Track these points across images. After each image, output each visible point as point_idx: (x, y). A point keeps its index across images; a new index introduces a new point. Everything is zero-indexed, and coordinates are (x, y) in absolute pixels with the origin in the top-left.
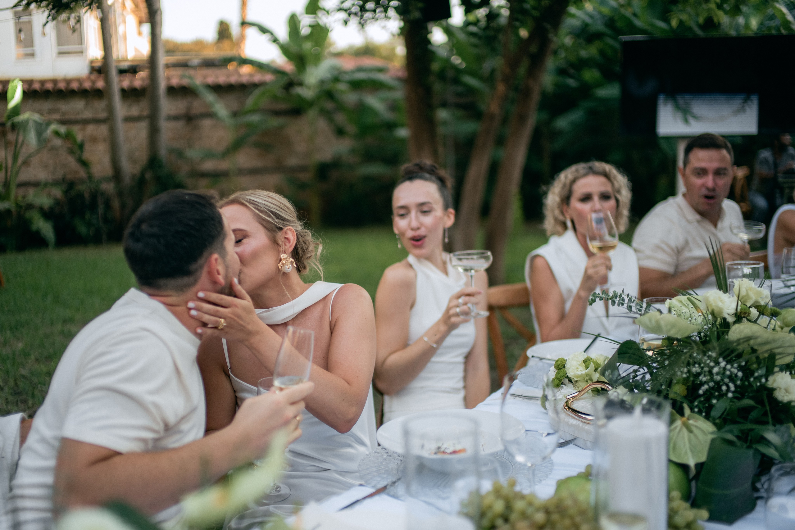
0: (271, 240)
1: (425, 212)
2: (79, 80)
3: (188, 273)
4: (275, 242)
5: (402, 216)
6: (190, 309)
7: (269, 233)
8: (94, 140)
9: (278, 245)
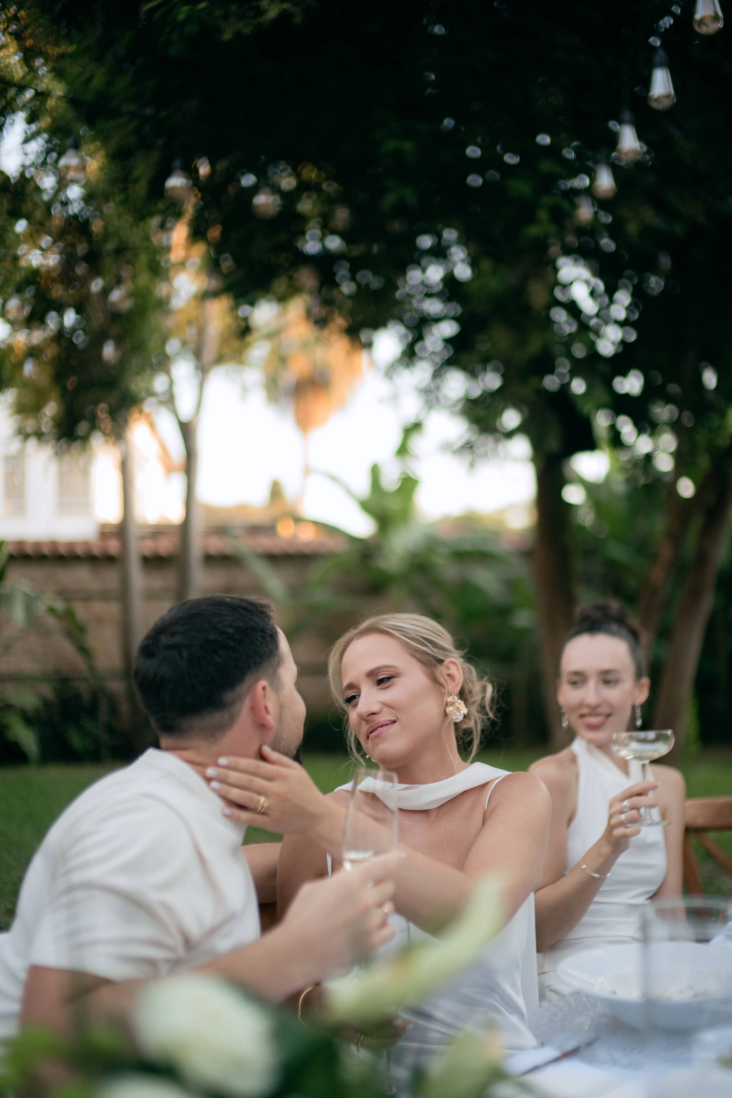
0: (429, 678)
1: (607, 682)
2: (86, 543)
4: (435, 681)
5: (574, 684)
7: (426, 669)
8: (100, 620)
9: (441, 684)
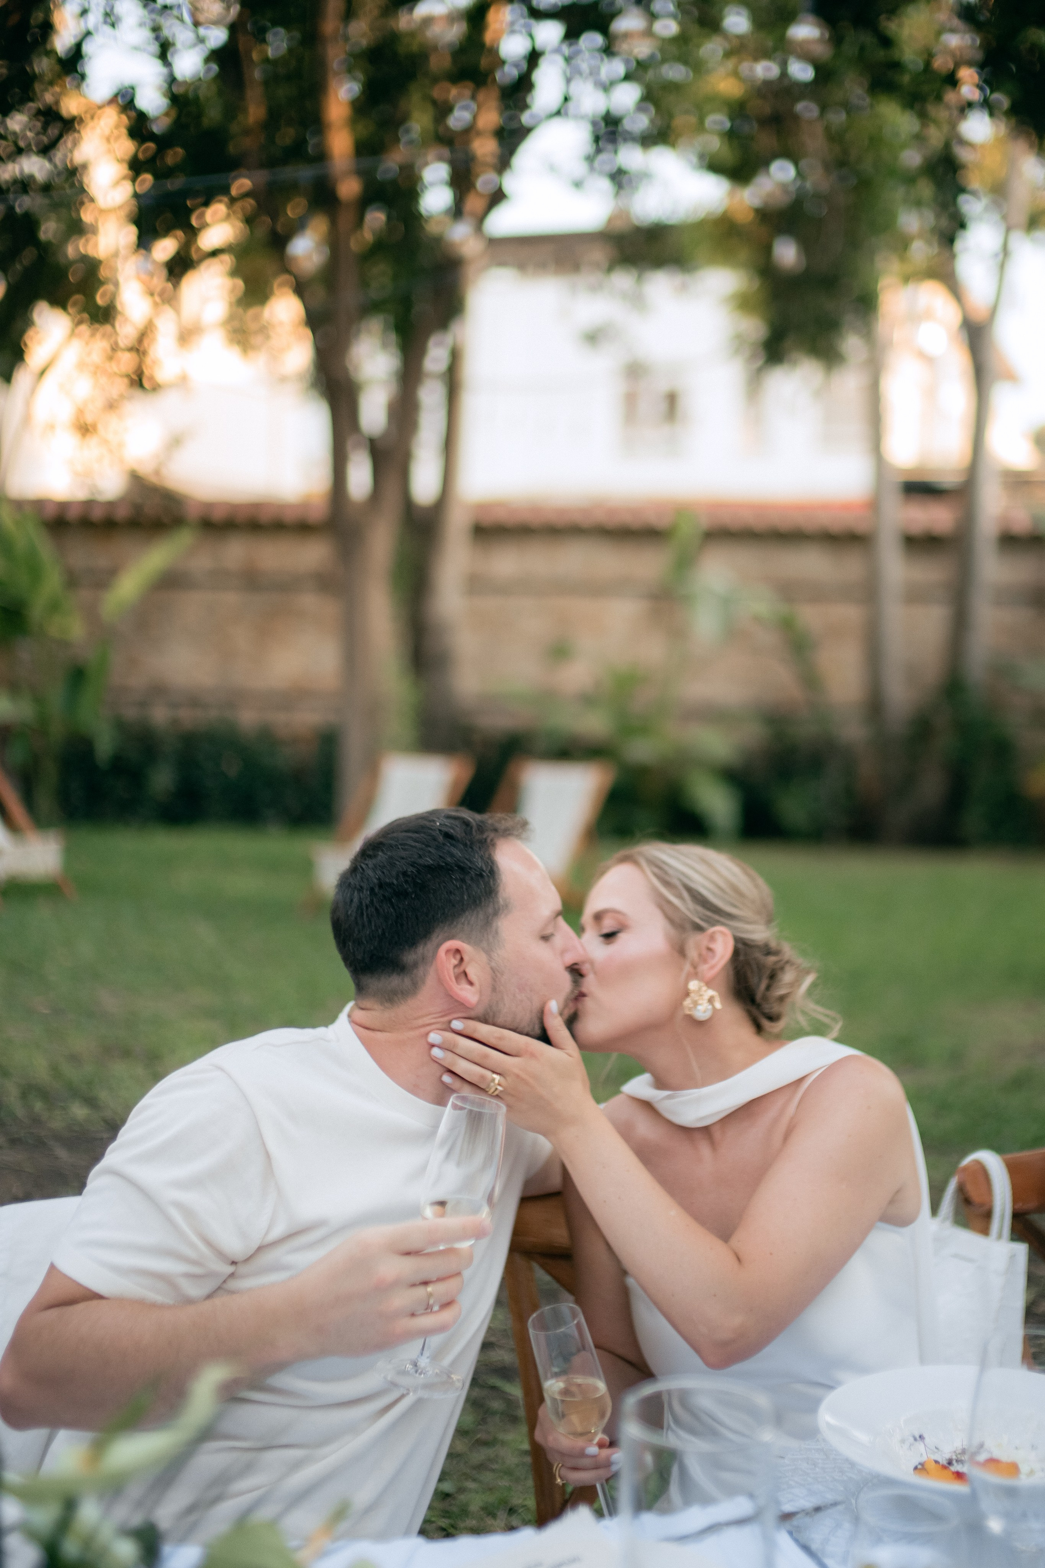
3: (398, 967)
6: (433, 1046)
7: (672, 932)
9: (689, 959)
